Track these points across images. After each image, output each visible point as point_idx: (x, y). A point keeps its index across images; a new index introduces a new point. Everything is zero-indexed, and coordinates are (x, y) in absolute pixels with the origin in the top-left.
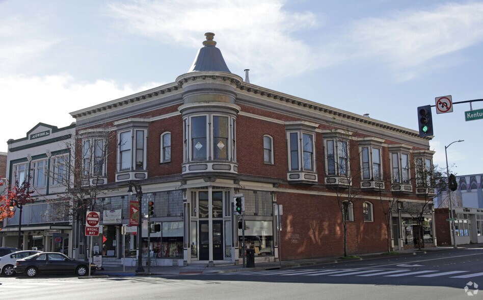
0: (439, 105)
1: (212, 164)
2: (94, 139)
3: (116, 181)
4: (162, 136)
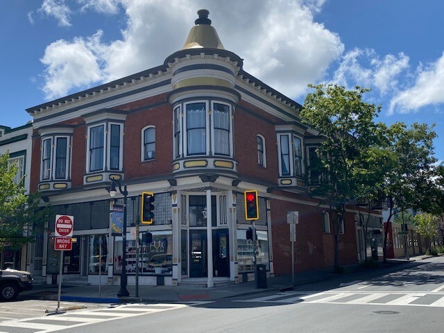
1: (213, 159)
2: (56, 137)
3: (85, 183)
4: (143, 130)
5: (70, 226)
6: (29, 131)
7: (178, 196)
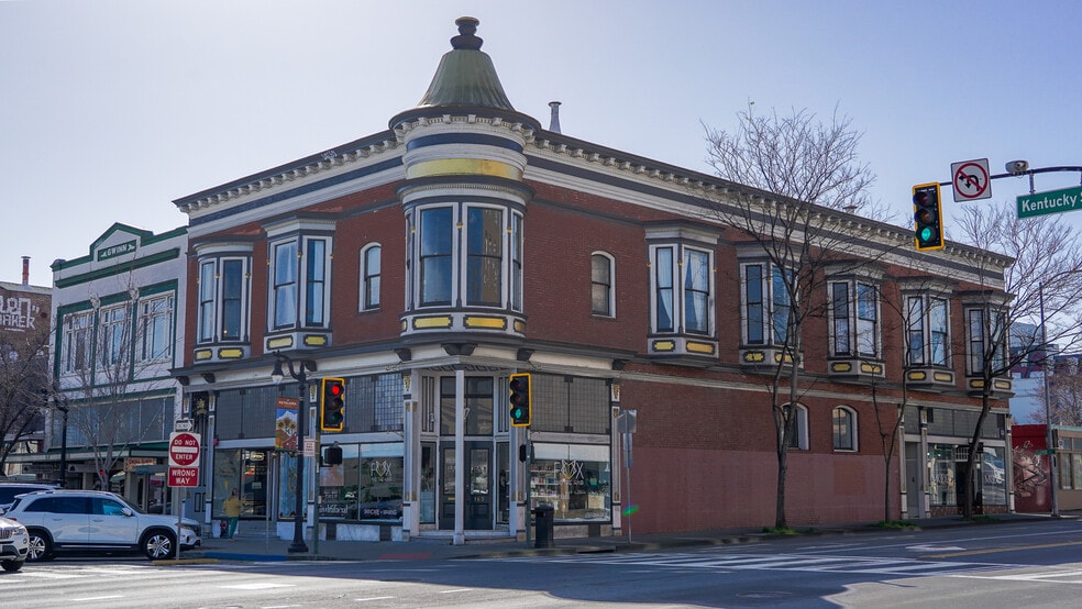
0: (959, 180)
1: (463, 314)
2: (222, 259)
3: (266, 351)
4: (362, 251)
5: (194, 450)
6: (182, 243)
7: (414, 379)
